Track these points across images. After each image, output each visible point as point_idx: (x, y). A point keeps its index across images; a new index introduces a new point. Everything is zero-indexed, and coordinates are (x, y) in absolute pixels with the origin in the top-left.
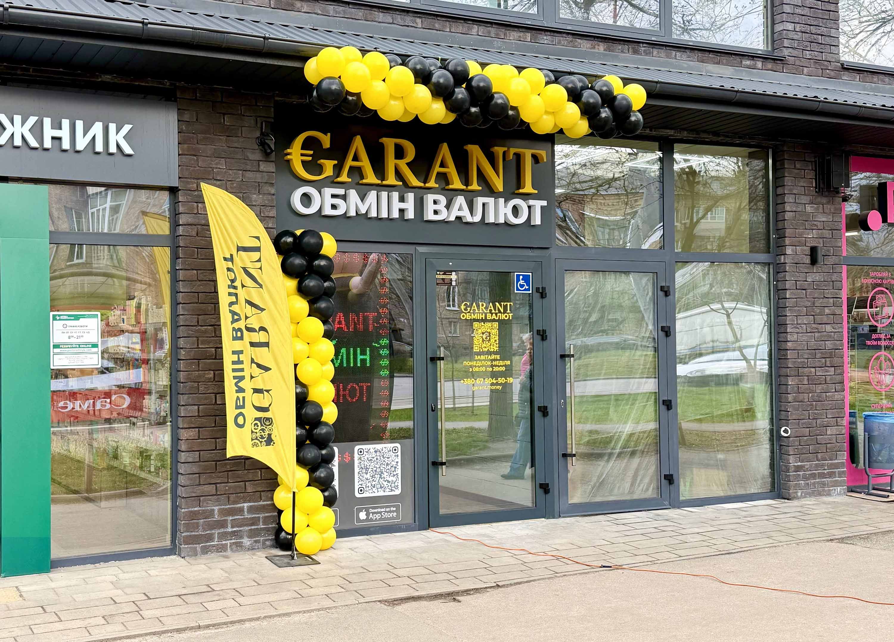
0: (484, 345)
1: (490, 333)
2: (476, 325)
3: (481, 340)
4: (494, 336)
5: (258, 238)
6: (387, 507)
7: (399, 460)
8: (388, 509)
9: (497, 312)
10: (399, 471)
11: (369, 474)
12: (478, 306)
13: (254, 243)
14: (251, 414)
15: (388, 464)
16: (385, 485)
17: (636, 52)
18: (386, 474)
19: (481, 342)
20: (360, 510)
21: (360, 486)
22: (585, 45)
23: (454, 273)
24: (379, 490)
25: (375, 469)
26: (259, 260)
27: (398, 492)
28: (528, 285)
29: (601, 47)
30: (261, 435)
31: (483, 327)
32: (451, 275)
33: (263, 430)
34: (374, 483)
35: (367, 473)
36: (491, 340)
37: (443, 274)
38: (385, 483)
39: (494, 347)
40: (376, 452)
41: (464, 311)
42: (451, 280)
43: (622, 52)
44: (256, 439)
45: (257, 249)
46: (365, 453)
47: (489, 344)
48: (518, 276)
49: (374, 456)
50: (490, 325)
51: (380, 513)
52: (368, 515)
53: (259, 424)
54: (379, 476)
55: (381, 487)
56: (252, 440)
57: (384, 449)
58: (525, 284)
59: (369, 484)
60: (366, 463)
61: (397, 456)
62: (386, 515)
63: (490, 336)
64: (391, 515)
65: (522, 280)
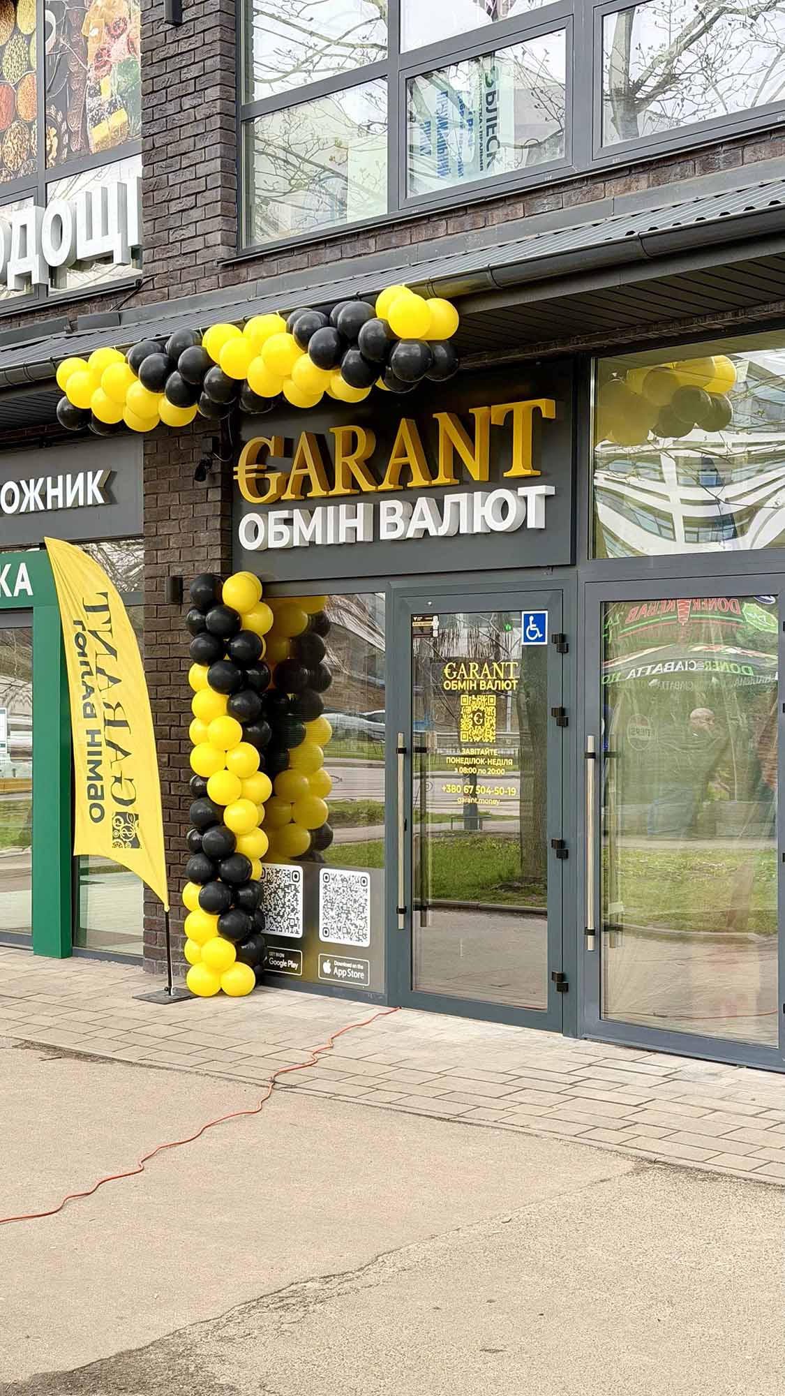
0: (475, 732)
1: (483, 713)
2: (465, 700)
3: (471, 723)
4: (489, 718)
5: (105, 595)
6: (354, 962)
7: (368, 896)
8: (354, 966)
9: (495, 678)
10: (367, 914)
11: (334, 911)
12: (468, 670)
13: (101, 601)
14: (111, 807)
15: (355, 901)
16: (352, 931)
17: (707, 168)
18: (353, 914)
19: (470, 726)
20: (324, 959)
21: (325, 926)
22: (613, 188)
23: (435, 618)
24: (346, 935)
25: (341, 905)
26: (109, 621)
27: (366, 943)
28: (542, 631)
29: (642, 183)
30: (125, 834)
31: (474, 703)
32: (432, 620)
33: (128, 828)
34: (339, 925)
35: (332, 909)
36: (486, 725)
37: (422, 620)
38: (353, 928)
39: (490, 736)
40: (342, 880)
41: (447, 676)
42: (432, 629)
43: (683, 177)
44: (119, 837)
45: (105, 608)
46: (331, 881)
47: (483, 730)
48: (527, 617)
49: (340, 886)
50: (484, 700)
51: (346, 968)
52: (332, 967)
53: (122, 820)
54: (345, 916)
55: (348, 933)
56: (114, 838)
57: (352, 879)
58: (537, 629)
59: (334, 926)
60: (331, 894)
61: (366, 890)
62: (352, 974)
63: (483, 717)
64: (358, 976)
65: (533, 623)
